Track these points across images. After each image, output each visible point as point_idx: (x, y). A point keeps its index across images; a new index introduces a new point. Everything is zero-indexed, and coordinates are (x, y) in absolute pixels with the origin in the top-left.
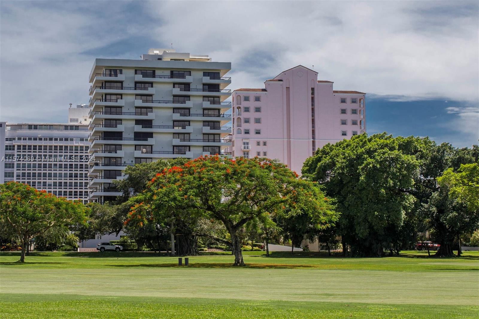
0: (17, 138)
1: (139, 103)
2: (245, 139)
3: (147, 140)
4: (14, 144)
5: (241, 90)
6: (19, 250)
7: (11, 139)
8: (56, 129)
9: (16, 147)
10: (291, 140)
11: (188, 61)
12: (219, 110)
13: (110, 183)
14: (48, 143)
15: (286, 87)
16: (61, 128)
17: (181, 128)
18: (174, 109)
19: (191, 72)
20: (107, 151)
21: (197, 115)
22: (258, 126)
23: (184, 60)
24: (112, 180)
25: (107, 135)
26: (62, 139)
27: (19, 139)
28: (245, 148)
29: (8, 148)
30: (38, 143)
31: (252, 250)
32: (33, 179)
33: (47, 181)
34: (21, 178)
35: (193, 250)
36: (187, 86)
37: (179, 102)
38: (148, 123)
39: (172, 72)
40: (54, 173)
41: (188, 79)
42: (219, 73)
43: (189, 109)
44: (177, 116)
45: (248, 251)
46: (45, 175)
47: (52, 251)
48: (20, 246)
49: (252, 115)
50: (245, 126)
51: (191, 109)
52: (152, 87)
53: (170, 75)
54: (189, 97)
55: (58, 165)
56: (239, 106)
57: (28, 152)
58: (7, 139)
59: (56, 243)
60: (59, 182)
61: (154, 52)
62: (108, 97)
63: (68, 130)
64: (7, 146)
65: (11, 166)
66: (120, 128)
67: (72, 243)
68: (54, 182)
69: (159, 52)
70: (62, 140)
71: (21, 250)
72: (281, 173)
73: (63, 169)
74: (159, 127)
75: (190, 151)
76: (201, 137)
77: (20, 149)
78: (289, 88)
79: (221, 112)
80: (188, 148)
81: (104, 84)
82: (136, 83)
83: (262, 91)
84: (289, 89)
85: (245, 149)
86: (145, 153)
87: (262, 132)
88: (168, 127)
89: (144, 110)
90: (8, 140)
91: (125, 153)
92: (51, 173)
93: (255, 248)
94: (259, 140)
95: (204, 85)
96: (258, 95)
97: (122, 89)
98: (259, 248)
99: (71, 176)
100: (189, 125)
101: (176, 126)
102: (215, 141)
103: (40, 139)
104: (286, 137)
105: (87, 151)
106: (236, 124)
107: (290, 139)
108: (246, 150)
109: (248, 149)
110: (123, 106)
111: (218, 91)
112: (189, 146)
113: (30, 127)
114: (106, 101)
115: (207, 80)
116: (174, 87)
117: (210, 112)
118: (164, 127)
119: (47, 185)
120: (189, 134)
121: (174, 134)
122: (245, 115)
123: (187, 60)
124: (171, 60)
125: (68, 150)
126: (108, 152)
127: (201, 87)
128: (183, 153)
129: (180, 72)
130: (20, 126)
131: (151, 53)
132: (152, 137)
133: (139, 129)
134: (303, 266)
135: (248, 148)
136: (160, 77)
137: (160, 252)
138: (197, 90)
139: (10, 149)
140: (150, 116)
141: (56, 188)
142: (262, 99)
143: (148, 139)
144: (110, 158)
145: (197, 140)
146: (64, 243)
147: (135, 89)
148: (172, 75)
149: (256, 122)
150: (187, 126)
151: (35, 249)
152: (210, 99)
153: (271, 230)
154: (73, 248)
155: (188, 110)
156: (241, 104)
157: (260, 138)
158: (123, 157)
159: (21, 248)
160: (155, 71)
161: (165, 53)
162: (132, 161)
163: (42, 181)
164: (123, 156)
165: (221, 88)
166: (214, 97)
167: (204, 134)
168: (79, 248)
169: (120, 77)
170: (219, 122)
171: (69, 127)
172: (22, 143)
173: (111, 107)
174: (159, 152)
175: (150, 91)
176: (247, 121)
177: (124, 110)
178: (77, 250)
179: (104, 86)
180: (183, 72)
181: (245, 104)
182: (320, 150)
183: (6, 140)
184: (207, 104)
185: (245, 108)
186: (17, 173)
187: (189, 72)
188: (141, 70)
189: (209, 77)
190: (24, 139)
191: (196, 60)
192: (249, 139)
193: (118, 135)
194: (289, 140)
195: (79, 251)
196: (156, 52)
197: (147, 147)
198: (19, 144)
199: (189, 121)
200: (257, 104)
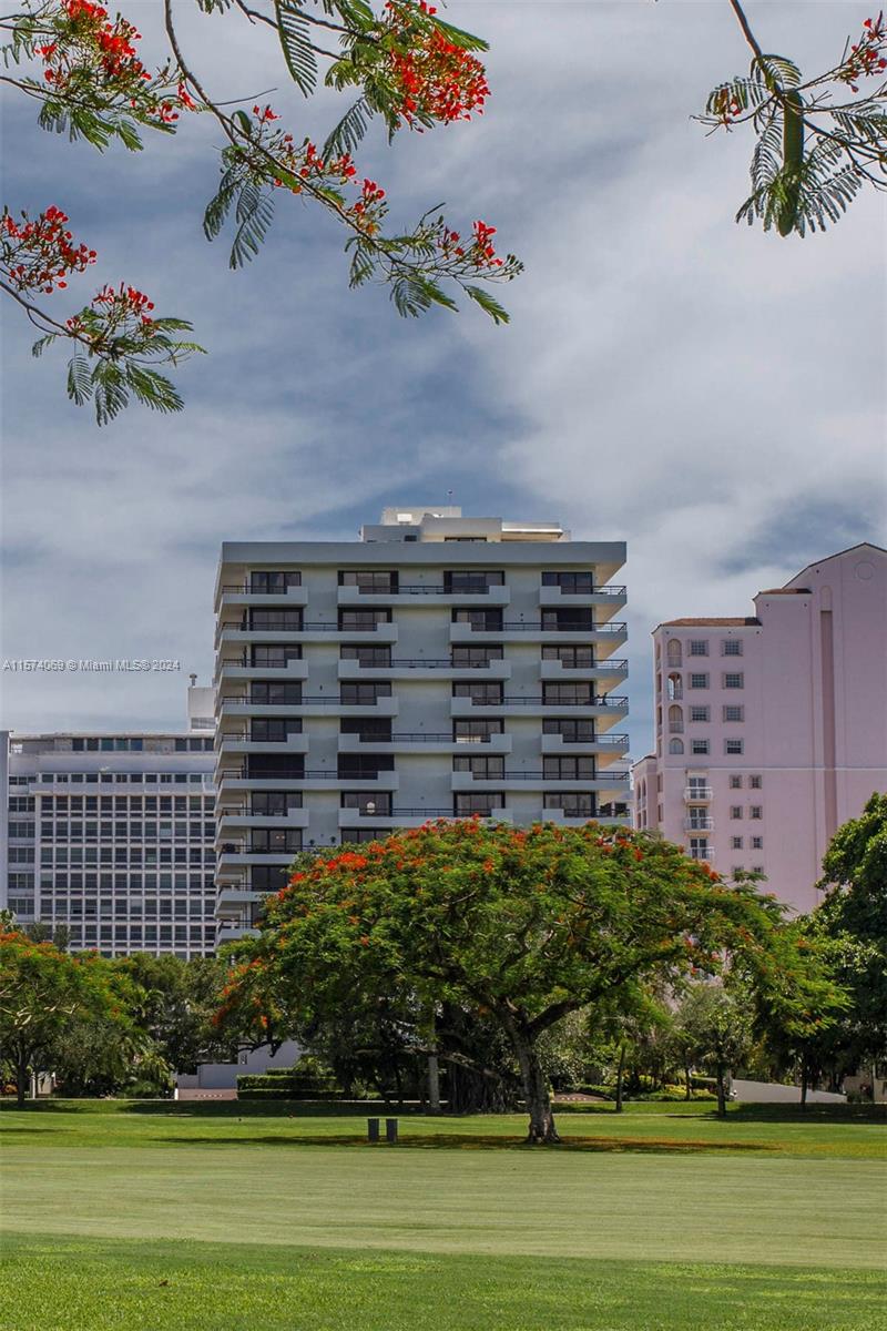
0: (40, 776)
1: (351, 668)
2: (694, 768)
3: (375, 777)
4: (32, 792)
5: (679, 623)
6: (8, 1094)
7: (24, 778)
8: (151, 749)
9: (38, 803)
10: (837, 769)
11: (498, 541)
12: (591, 684)
13: (256, 903)
14: (128, 790)
15: (822, 612)
16: (165, 744)
17: (479, 739)
18: (455, 683)
19: (506, 574)
20: (258, 810)
21: (525, 700)
22: (734, 731)
23: (485, 539)
24: (260, 893)
25: (259, 765)
26: (169, 777)
27: (48, 778)
28: (694, 796)
29: (17, 804)
30: (99, 790)
31: (687, 1099)
32: (87, 893)
33: (129, 898)
34: (54, 890)
35: (497, 1097)
36: (493, 616)
37: (469, 663)
38: (378, 728)
39: (448, 577)
40: (147, 875)
41: (495, 595)
42: (591, 573)
43: (500, 683)
44: (464, 706)
45: (676, 1100)
46: (121, 880)
47: (99, 1097)
48: (13, 1083)
49: (716, 697)
50: (693, 731)
51: (505, 684)
52: (389, 620)
53: (442, 584)
54: (499, 646)
55: (158, 851)
56: (677, 670)
57: (74, 815)
58: (13, 781)
59: (111, 1073)
60: (161, 901)
61: (396, 518)
62: (261, 653)
63: (185, 750)
64: (12, 800)
65: (24, 855)
66: (294, 743)
67: (158, 1076)
68: (147, 901)
69: (413, 517)
70: (169, 781)
71: (13, 1093)
72: (657, 869)
73: (173, 864)
74: (413, 737)
75: (503, 806)
76: (538, 765)
77: (50, 807)
78: (830, 612)
79: (599, 691)
80: (498, 798)
81: (251, 617)
82: (342, 610)
83: (746, 624)
84: (831, 617)
85: (693, 800)
86: (373, 815)
87: (745, 747)
88: (438, 737)
89: (366, 690)
90: (15, 784)
91: (312, 817)
92: (140, 876)
93: (700, 1093)
94: (735, 771)
95: (545, 610)
96: (733, 638)
97: (301, 629)
98: (713, 1093)
99: (196, 883)
100: (502, 732)
101: (463, 735)
102: (580, 775)
103: (107, 779)
104: (822, 763)
105: (212, 809)
106: (668, 725)
107: (834, 766)
108: (699, 800)
109: (702, 800)
110: (305, 679)
111: (589, 627)
112: (502, 794)
113: (77, 744)
114: (253, 665)
115: (554, 596)
116: (454, 620)
117: (568, 691)
118: (426, 737)
119: (129, 911)
120: (501, 756)
121: (456, 756)
122: (693, 698)
123: (493, 538)
124: (446, 539)
125: (185, 809)
126: (264, 814)
127: (536, 617)
128: (484, 813)
129: (471, 575)
130: (48, 743)
131: (388, 522)
132: (392, 768)
133: (352, 744)
134: (731, 1147)
135: (703, 796)
136: (413, 590)
137: (401, 1102)
138: (524, 626)
139: (22, 809)
140: (384, 706)
141: (154, 919)
142: (745, 648)
143: (379, 772)
144: (269, 829)
145: (525, 776)
146: (136, 1075)
147: (340, 629)
148: (449, 585)
149: (728, 719)
150: (495, 732)
151: (54, 1091)
152: (562, 651)
153: (731, 1040)
154: (160, 1089)
155: (498, 687)
156: (680, 666)
157: (742, 766)
158: (306, 828)
159: (14, 1088)
160: (397, 573)
161: (428, 519)
162: (333, 840)
163: (114, 898)
164: (306, 825)
165: (597, 618)
166: (575, 646)
167: (546, 756)
168: (176, 1090)
169: (294, 595)
170: (591, 720)
171: (188, 742)
172: (56, 789)
173: (269, 682)
174: (412, 812)
175: (384, 632)
176: (700, 715)
177: (306, 691)
178: (171, 1095)
179: (248, 620)
180: (482, 575)
181: (692, 665)
182: (880, 799)
183: (11, 783)
184: (554, 668)
185: (694, 676)
186: (42, 874)
187: (499, 573)
188: (357, 572)
189: (560, 587)
190: (59, 780)
191: (519, 537)
192: (706, 767)
193: (293, 765)
194: (830, 770)
195: (176, 1098)
196: (405, 517)
197: (378, 796)
198: (47, 793)
199: (501, 720)
200: (732, 664)
